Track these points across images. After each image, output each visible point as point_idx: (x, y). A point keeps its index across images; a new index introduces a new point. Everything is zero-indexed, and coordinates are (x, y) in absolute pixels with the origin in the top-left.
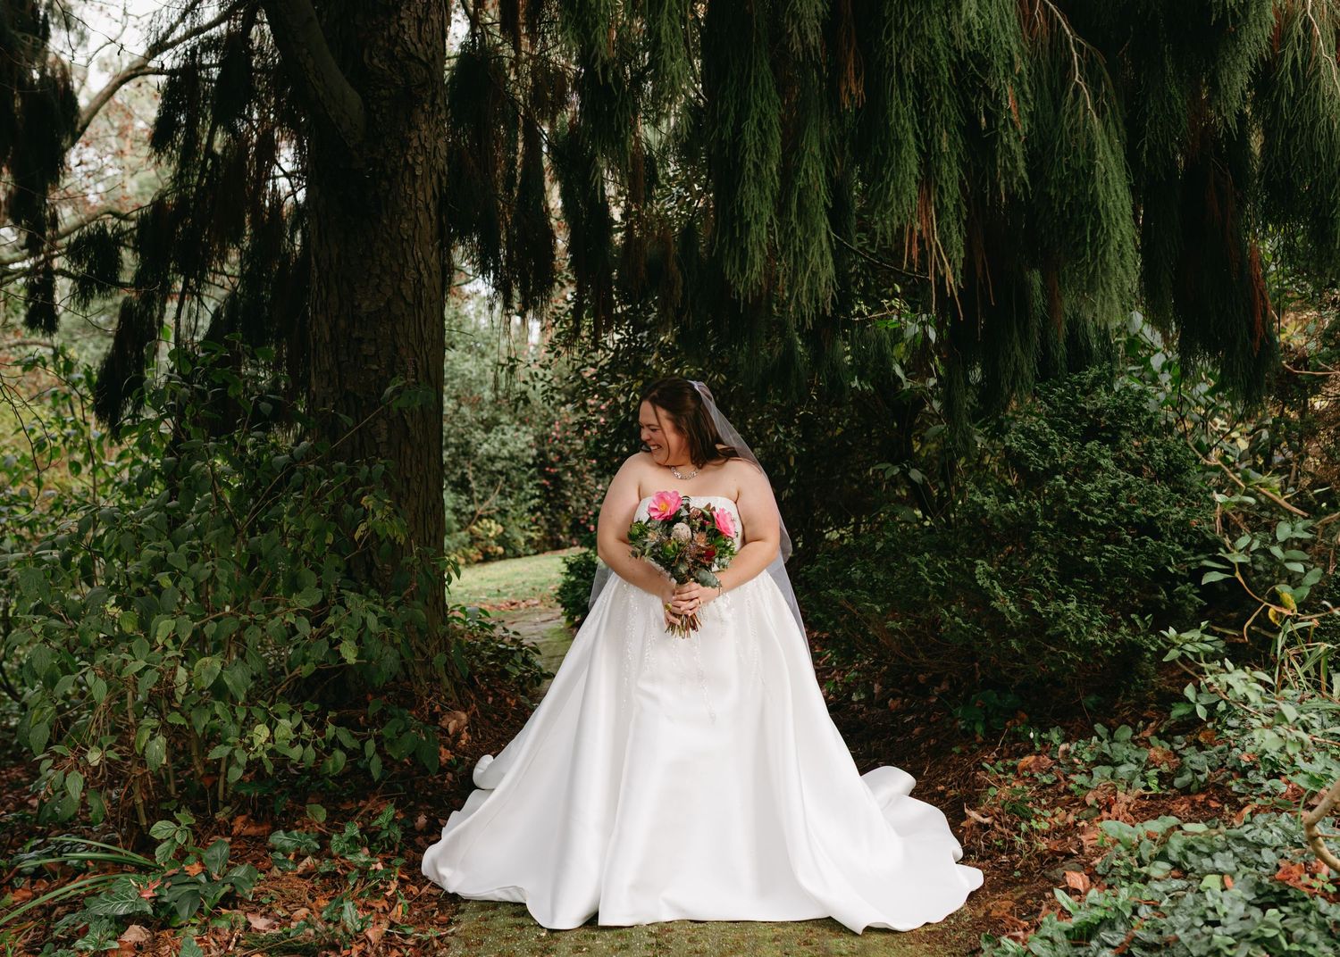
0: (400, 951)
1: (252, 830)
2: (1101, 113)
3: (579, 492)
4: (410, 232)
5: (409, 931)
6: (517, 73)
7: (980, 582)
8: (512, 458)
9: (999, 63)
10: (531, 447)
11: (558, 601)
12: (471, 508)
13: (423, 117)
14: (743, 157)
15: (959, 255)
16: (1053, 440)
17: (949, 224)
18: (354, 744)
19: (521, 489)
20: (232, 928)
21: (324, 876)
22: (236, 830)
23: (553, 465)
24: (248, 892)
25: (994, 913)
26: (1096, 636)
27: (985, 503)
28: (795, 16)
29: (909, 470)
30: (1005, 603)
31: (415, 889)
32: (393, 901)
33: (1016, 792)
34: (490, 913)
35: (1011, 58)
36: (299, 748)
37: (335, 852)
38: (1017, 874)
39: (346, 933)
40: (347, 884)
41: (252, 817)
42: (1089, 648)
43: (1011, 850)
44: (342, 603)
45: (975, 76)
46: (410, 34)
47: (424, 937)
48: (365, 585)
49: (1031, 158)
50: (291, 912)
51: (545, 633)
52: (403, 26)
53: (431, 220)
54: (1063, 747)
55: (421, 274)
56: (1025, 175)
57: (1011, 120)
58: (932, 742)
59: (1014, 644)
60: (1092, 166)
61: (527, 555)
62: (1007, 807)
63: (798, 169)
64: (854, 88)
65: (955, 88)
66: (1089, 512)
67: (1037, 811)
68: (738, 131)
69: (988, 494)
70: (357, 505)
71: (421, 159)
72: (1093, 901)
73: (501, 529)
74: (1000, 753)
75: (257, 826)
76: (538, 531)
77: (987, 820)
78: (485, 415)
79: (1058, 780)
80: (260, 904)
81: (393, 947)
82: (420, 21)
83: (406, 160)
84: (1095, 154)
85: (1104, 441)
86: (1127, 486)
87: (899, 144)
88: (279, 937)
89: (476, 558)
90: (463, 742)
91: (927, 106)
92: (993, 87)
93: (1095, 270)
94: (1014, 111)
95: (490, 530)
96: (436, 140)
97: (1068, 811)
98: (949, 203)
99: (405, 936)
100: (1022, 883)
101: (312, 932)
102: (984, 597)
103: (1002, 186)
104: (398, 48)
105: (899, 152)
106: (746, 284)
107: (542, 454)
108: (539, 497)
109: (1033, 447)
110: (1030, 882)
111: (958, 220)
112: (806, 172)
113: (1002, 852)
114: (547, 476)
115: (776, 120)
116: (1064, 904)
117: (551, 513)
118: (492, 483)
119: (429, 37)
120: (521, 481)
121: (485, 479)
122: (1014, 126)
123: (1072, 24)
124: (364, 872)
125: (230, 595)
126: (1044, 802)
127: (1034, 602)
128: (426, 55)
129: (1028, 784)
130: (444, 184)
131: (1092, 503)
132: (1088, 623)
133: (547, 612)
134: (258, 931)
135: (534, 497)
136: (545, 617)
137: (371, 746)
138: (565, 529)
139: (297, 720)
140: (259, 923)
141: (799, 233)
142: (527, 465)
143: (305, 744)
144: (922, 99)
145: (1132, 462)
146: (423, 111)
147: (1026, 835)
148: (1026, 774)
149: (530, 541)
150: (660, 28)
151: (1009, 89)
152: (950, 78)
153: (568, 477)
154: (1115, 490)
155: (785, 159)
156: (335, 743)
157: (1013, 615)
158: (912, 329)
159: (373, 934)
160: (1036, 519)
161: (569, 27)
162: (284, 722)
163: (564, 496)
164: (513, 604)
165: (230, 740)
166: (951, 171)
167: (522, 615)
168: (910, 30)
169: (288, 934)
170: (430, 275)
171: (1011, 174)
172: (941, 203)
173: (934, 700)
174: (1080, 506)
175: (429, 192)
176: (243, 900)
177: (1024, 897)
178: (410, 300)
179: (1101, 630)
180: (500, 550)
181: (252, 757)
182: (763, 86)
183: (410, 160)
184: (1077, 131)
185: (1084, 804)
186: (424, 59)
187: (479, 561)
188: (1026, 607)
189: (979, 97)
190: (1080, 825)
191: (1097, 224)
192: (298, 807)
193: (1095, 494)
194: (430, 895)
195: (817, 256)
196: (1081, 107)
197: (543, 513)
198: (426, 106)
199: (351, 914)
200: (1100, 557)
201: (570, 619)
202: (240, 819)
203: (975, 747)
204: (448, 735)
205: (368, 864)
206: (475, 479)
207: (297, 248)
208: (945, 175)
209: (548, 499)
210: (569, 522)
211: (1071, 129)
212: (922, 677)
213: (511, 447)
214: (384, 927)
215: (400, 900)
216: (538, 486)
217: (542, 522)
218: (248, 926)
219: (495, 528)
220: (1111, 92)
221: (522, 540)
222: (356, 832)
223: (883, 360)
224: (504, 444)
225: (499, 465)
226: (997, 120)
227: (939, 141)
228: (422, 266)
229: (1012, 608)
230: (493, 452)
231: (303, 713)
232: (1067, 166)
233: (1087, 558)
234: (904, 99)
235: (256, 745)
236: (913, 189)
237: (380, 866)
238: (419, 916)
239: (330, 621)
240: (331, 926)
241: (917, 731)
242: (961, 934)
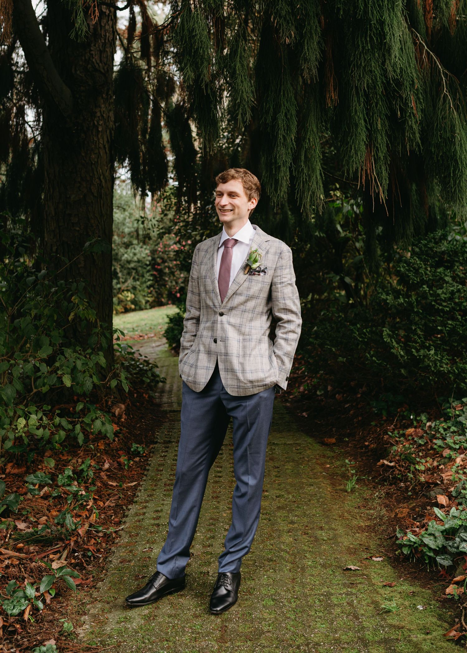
0: (95, 539)
1: (16, 471)
2: (457, 109)
3: (172, 278)
4: (96, 160)
5: (100, 529)
6: (149, 77)
7: (385, 340)
8: (139, 261)
9: (407, 84)
10: (148, 256)
11: (165, 336)
12: (119, 286)
13: (102, 101)
14: (277, 133)
15: (386, 182)
16: (421, 267)
17: (381, 166)
18: (70, 427)
19: (143, 276)
20: (7, 529)
21: (54, 498)
22: (8, 471)
23: (159, 264)
24: (16, 509)
25: (399, 516)
26: (445, 368)
27: (387, 299)
28: (306, 60)
29: (344, 278)
30: (398, 351)
31: (101, 504)
32: (91, 511)
33: (406, 449)
34: (141, 517)
35: (413, 81)
36: (41, 430)
37: (60, 484)
38: (410, 493)
39: (67, 530)
40: (67, 502)
41: (16, 464)
42: (440, 374)
43: (406, 480)
44: (63, 354)
45: (395, 90)
46: (96, 59)
47: (108, 532)
48: (73, 340)
49: (423, 132)
50: (38, 519)
51: (158, 353)
52: (92, 55)
53: (106, 153)
54: (428, 424)
55: (101, 181)
56: (420, 141)
57: (413, 113)
58: (360, 418)
59: (403, 371)
60: (453, 137)
61: (146, 309)
62: (403, 457)
63: (305, 138)
64: (333, 96)
65: (384, 96)
66: (441, 305)
67: (418, 459)
68: (275, 119)
69: (388, 294)
70: (70, 301)
71: (101, 122)
72: (454, 515)
73: (133, 296)
74: (395, 426)
75: (18, 469)
76: (152, 297)
77: (392, 464)
78: (125, 240)
79: (427, 442)
80: (22, 515)
81: (91, 537)
82: (101, 52)
83: (94, 123)
84: (455, 130)
85: (447, 268)
86: (459, 291)
87: (357, 126)
88: (32, 534)
89: (121, 310)
90: (123, 420)
91: (371, 105)
92: (404, 96)
93: (455, 190)
94: (414, 108)
95: (128, 297)
96: (109, 113)
97: (434, 459)
98: (381, 155)
99: (98, 532)
100: (413, 498)
101: (49, 531)
102: (387, 347)
103: (408, 146)
104: (89, 66)
105: (357, 129)
106: (278, 197)
107: (153, 259)
108: (152, 280)
109: (411, 271)
110: (416, 499)
111: (385, 164)
112: (309, 139)
113: (401, 481)
114: (156, 270)
115: (294, 113)
116: (439, 515)
117: (158, 288)
118: (129, 274)
119: (105, 60)
120: (143, 273)
121: (125, 272)
122: (414, 116)
123: (442, 62)
124: (75, 495)
125: (5, 351)
126: (421, 454)
127: (413, 350)
128: (104, 69)
129: (412, 444)
130: (113, 135)
131: (441, 300)
132: (441, 361)
133: (158, 341)
134: (21, 530)
135: (149, 280)
136: (158, 344)
137: (78, 427)
138: (165, 296)
139: (40, 415)
140: (21, 526)
141: (305, 171)
142: (147, 265)
143: (45, 428)
144: (368, 102)
145: (460, 278)
146: (103, 98)
147: (413, 473)
148: (410, 438)
149: (147, 302)
150: (235, 66)
151: (412, 97)
152: (382, 92)
153: (167, 270)
154: (452, 293)
155: (298, 133)
156: (60, 426)
157: (402, 356)
158: (347, 208)
159: (81, 531)
160: (413, 307)
161: (189, 65)
162: (33, 416)
163: (164, 280)
164: (141, 336)
165: (5, 426)
166: (382, 139)
167: (146, 342)
168: (364, 68)
169: (37, 532)
170: (106, 181)
171: (412, 140)
172: (377, 155)
173: (359, 396)
174: (435, 301)
175: (105, 139)
176: (13, 513)
177: (414, 507)
178: (96, 194)
179: (447, 364)
180: (133, 306)
181: (17, 435)
182: (288, 95)
183: (96, 123)
184: (445, 118)
185: (441, 456)
186: (103, 71)
187: (122, 312)
188: (409, 352)
189: (397, 100)
190: (440, 467)
191: (456, 167)
192: (39, 458)
193: (443, 295)
194: (109, 506)
195: (315, 183)
196: (447, 106)
197: (154, 288)
198: (104, 96)
199: (70, 521)
200: (446, 327)
201: (170, 345)
202: (9, 465)
203: (382, 422)
204: (116, 417)
205: (78, 491)
206: (121, 271)
207: (36, 164)
208: (379, 141)
209: (157, 281)
210: (166, 292)
211: (442, 117)
212: (352, 384)
213: (138, 256)
214: (87, 526)
215: (94, 511)
216: (152, 275)
217: (154, 293)
218: (15, 527)
219: (130, 296)
220: (462, 98)
221: (144, 302)
222: (71, 473)
223: (332, 223)
224: (135, 254)
225: (132, 265)
226: (406, 113)
227: (376, 123)
228: (102, 177)
229: (402, 353)
230: (129, 259)
231: (43, 411)
232: (441, 136)
233: (439, 328)
234: (359, 101)
235: (19, 429)
236: (363, 147)
237: (84, 493)
238: (104, 519)
239: (57, 364)
240: (59, 527)
241: (352, 412)
242: (384, 527)
